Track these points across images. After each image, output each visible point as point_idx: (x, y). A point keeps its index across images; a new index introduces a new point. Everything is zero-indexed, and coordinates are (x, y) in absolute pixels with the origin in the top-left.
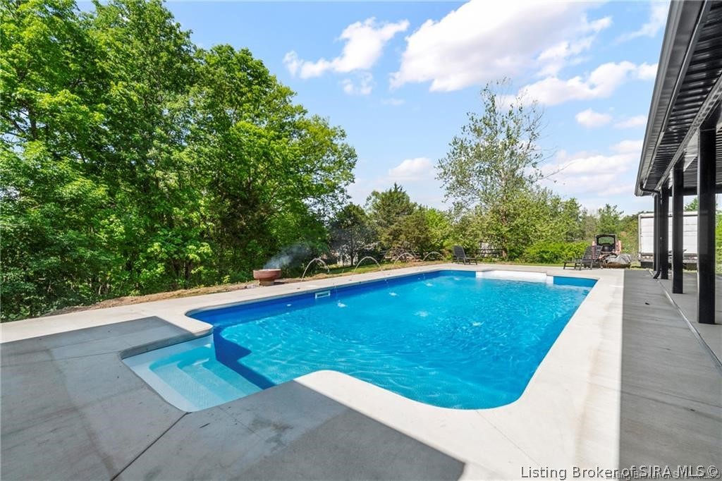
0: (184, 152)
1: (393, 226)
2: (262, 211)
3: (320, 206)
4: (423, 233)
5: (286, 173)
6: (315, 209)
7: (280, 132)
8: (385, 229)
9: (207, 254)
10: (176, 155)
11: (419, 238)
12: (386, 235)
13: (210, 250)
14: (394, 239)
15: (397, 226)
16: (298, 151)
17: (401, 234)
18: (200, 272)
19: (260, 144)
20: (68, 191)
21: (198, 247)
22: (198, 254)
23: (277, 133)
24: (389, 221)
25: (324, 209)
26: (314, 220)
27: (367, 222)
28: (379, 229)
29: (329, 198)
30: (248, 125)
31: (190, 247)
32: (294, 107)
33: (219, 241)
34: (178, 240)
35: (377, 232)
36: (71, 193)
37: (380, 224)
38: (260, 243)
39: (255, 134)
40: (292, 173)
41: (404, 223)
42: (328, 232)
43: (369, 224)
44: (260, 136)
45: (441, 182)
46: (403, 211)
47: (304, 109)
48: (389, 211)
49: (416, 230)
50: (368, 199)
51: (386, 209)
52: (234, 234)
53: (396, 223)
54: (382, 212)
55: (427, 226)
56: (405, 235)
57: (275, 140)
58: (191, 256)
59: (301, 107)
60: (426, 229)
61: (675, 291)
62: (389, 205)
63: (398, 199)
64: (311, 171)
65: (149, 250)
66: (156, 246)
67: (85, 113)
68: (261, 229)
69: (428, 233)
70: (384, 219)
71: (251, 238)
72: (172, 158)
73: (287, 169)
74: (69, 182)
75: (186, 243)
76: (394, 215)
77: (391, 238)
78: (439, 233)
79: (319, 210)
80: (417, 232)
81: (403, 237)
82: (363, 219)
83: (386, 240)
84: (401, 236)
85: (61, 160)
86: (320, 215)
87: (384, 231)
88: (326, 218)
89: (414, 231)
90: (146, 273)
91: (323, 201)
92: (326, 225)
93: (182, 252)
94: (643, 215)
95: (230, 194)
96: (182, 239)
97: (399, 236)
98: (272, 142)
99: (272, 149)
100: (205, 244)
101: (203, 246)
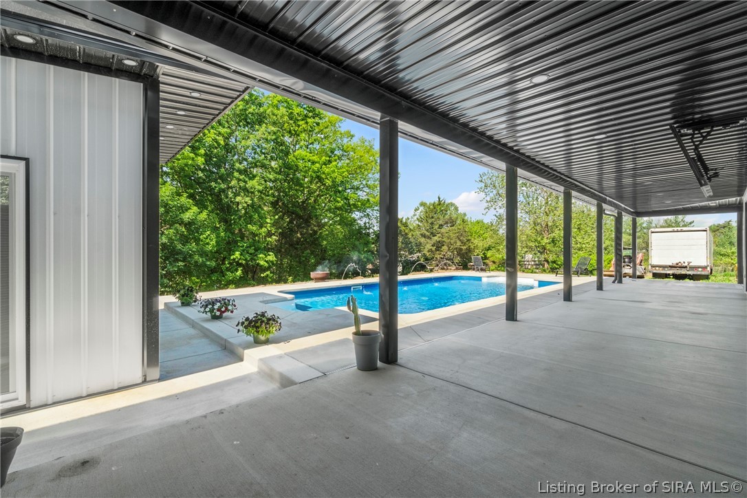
0: (255, 181)
1: (436, 238)
2: (315, 226)
3: (365, 220)
4: (464, 244)
5: (335, 192)
6: (361, 223)
7: (330, 157)
8: (428, 241)
9: (272, 262)
10: (250, 184)
11: (461, 249)
12: (429, 246)
13: (275, 259)
14: (436, 250)
15: (439, 237)
16: (346, 173)
17: (443, 245)
18: (268, 275)
19: (313, 170)
20: (187, 216)
21: (266, 256)
22: (265, 261)
23: (328, 158)
24: (432, 233)
25: (369, 223)
26: (361, 233)
27: (410, 234)
28: (423, 240)
29: (375, 212)
30: (304, 153)
31: (261, 256)
32: (343, 132)
33: (280, 251)
34: (252, 251)
35: (420, 243)
36: (189, 218)
37: (423, 236)
38: (312, 253)
39: (309, 161)
40: (339, 192)
41: (446, 235)
42: (373, 243)
43: (413, 235)
44: (313, 163)
45: (482, 195)
46: (447, 223)
47: (352, 133)
48: (432, 223)
49: (458, 242)
50: (416, 210)
51: (430, 221)
52: (291, 245)
53: (440, 235)
54: (426, 224)
55: (469, 238)
56: (448, 246)
57: (326, 165)
58: (262, 263)
59: (349, 132)
60: (468, 240)
61: (598, 289)
62: (433, 217)
63: (442, 211)
64: (358, 188)
65: (232, 258)
66: (237, 254)
67: (193, 159)
68: (313, 241)
69: (470, 244)
70: (427, 230)
71: (306, 249)
72: (247, 186)
73: (336, 189)
74: (187, 210)
75: (257, 253)
76: (437, 226)
77: (434, 248)
78: (480, 244)
79: (365, 224)
80: (459, 243)
81: (445, 248)
82: (407, 231)
83: (429, 251)
84: (443, 247)
85: (182, 195)
86: (366, 228)
87: (427, 243)
88: (371, 231)
89: (456, 243)
90: (230, 275)
91: (368, 215)
92: (372, 236)
93: (255, 260)
94: (653, 230)
95: (288, 211)
96: (254, 249)
97: (441, 248)
98: (323, 166)
99: (324, 173)
100: (271, 253)
101: (269, 255)
